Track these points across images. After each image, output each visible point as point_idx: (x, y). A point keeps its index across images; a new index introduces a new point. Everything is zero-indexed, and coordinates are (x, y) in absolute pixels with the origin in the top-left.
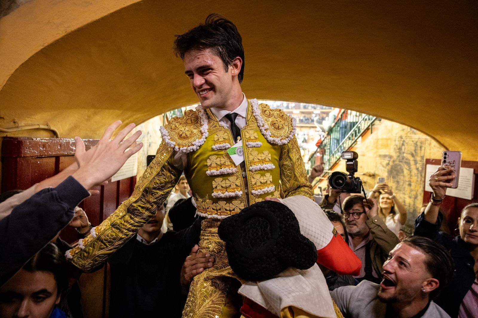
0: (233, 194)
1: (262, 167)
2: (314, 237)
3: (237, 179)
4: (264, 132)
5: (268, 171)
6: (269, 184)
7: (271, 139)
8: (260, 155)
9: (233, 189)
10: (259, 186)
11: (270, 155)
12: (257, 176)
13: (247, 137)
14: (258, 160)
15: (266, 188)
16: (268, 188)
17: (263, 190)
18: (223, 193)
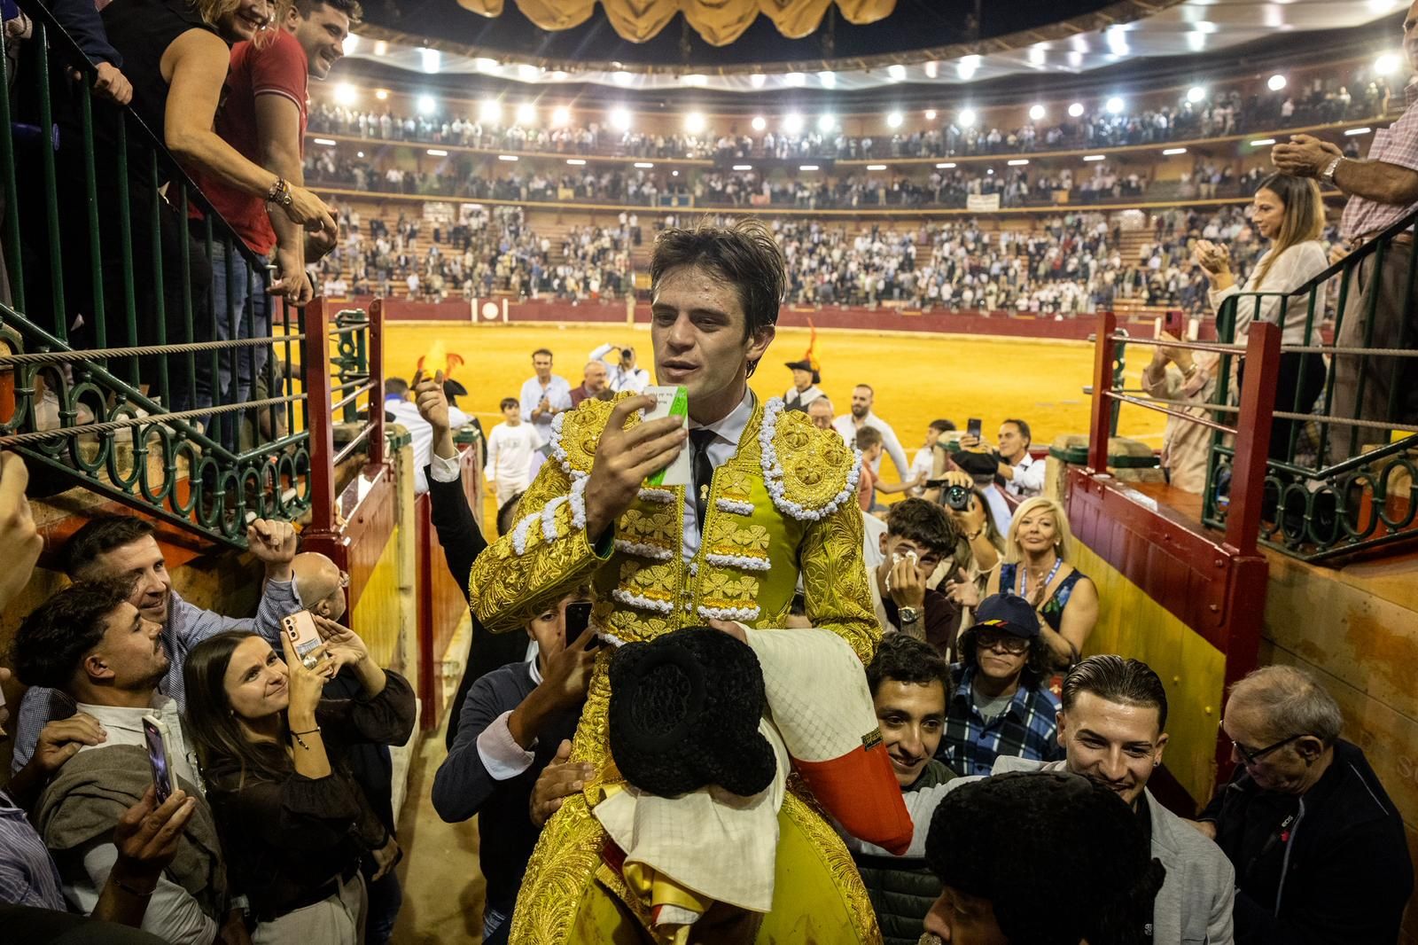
0: (651, 604)
1: (737, 561)
2: (806, 731)
3: (669, 574)
4: (772, 484)
5: (750, 572)
6: (745, 602)
7: (781, 501)
8: (740, 532)
9: (656, 593)
10: (718, 600)
11: (767, 537)
12: (720, 578)
13: (725, 485)
14: (731, 543)
15: (734, 609)
16: (738, 609)
17: (723, 611)
18: (634, 595)
